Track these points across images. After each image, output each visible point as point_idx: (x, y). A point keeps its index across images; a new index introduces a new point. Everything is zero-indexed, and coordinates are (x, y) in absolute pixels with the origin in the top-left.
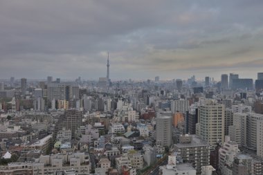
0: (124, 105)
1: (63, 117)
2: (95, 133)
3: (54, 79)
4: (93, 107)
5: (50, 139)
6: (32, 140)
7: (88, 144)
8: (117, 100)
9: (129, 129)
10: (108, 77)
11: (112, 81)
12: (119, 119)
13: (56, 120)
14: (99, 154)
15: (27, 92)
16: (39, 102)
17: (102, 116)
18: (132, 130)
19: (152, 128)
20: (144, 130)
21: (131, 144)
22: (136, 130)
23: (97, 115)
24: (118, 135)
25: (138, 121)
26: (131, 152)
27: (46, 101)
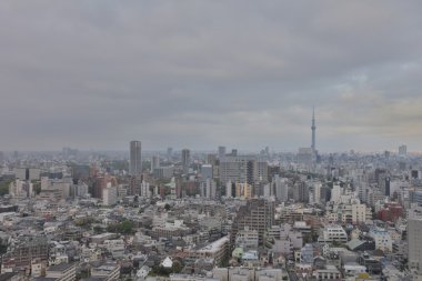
0: (344, 194)
1: (244, 210)
2: (297, 239)
3: (228, 151)
4: (291, 195)
5: (226, 243)
6: (200, 243)
7: (285, 256)
8: (331, 186)
9: (355, 235)
10: (313, 146)
11: (320, 153)
12: (336, 218)
13: (234, 214)
14: (304, 275)
15: (191, 170)
16: (208, 186)
17: (306, 210)
18: (361, 238)
19: (398, 237)
20: (384, 239)
21: (360, 261)
22: (368, 238)
23: (298, 209)
24: (335, 244)
25: (371, 222)
26: (361, 276)
27: (218, 185)
